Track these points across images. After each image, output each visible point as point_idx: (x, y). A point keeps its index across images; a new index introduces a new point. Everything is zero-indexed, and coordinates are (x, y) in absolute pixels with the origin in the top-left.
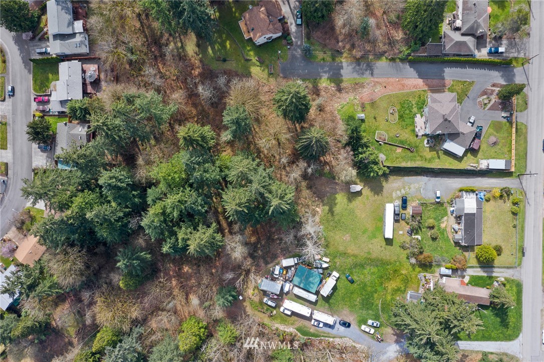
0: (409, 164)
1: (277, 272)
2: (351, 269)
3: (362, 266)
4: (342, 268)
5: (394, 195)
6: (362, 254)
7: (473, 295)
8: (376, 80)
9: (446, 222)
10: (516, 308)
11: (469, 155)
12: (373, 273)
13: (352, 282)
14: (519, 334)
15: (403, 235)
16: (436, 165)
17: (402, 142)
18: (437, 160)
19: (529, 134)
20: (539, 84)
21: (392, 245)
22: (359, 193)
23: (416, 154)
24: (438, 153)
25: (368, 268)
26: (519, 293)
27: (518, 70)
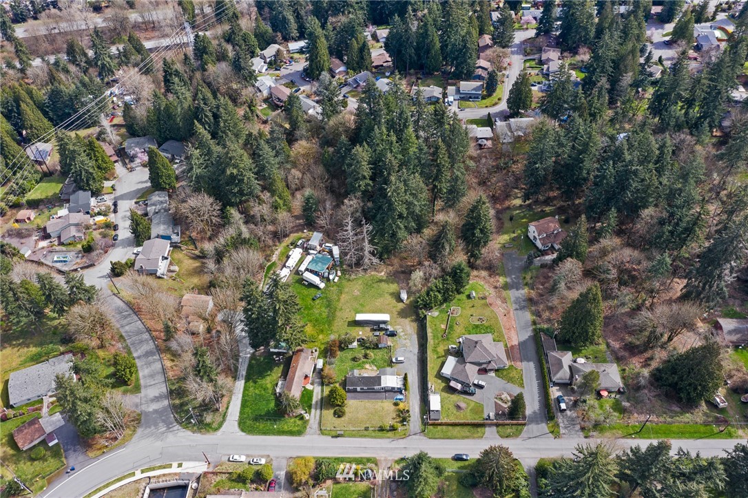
0: (430, 335)
1: (327, 245)
2: (326, 297)
3: (328, 306)
4: (327, 292)
5: (398, 327)
6: (340, 305)
7: (294, 383)
8: (512, 312)
9: (371, 368)
10: (274, 429)
11: (444, 384)
12: (320, 314)
13: (313, 299)
14: (245, 432)
15: (359, 335)
16: (430, 355)
17: (451, 327)
18: (436, 357)
19: (473, 440)
20: (532, 449)
21: (348, 326)
22: (400, 300)
23: (440, 339)
24: (443, 356)
25: (326, 311)
26: (291, 433)
27: (544, 427)
